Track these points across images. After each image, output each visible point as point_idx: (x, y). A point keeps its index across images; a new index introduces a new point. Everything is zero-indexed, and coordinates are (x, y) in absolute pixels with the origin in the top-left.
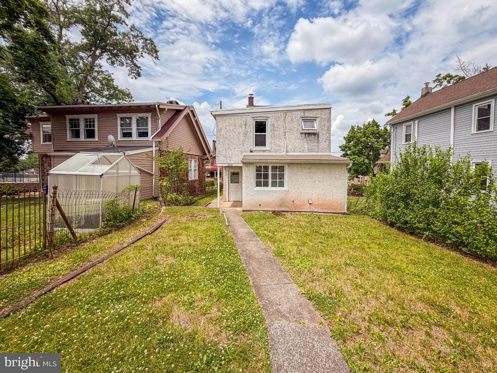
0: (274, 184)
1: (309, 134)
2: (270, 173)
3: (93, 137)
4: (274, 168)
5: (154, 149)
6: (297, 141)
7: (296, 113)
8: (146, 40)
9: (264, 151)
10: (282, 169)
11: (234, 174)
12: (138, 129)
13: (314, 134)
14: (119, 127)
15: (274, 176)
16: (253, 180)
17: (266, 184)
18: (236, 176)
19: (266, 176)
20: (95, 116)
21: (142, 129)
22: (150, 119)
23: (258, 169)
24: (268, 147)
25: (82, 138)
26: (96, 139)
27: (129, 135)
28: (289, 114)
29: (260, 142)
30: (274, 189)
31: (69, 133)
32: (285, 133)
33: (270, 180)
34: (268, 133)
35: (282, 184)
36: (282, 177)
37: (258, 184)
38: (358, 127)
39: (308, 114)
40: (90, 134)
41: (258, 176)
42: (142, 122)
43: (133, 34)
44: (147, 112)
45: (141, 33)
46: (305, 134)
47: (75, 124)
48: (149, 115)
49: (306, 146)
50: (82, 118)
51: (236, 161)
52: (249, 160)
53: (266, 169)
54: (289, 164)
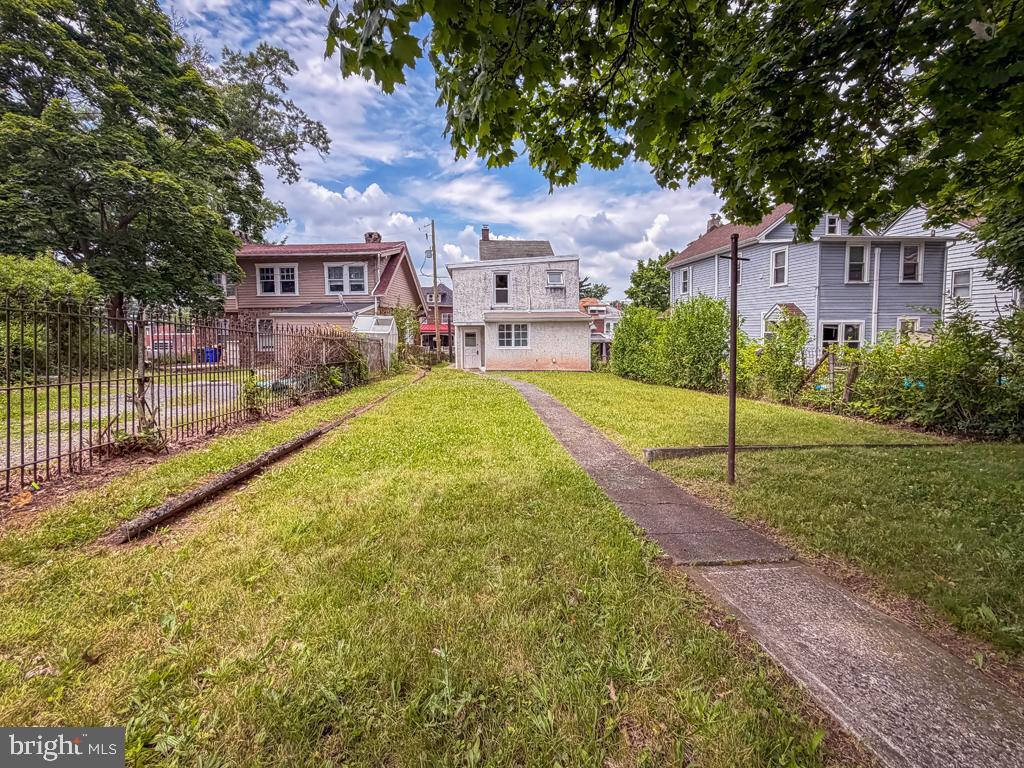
0: (517, 343)
1: (555, 289)
2: (513, 332)
3: (293, 290)
4: (517, 327)
5: (376, 305)
6: (543, 296)
7: (541, 265)
8: (310, 123)
9: (506, 308)
10: (524, 327)
11: (468, 335)
12: (351, 281)
13: (561, 289)
14: (327, 280)
15: (517, 335)
16: (496, 340)
17: (509, 343)
18: (472, 336)
19: (509, 335)
20: (295, 266)
21: (356, 281)
22: (366, 270)
23: (501, 327)
24: (510, 304)
25: (278, 291)
26: (297, 293)
27: (340, 288)
28: (533, 267)
29: (502, 297)
30: (517, 348)
31: (259, 287)
32: (529, 288)
33: (513, 339)
34: (510, 288)
35: (525, 343)
36: (525, 335)
37: (502, 343)
38: (650, 260)
39: (553, 267)
40: (288, 287)
41: (501, 335)
42: (357, 272)
43: (291, 114)
44: (363, 260)
45: (302, 112)
46: (551, 288)
47: (267, 274)
48: (365, 265)
49: (552, 302)
50: (277, 268)
51: (477, 319)
52: (491, 318)
53: (509, 327)
54: (532, 323)
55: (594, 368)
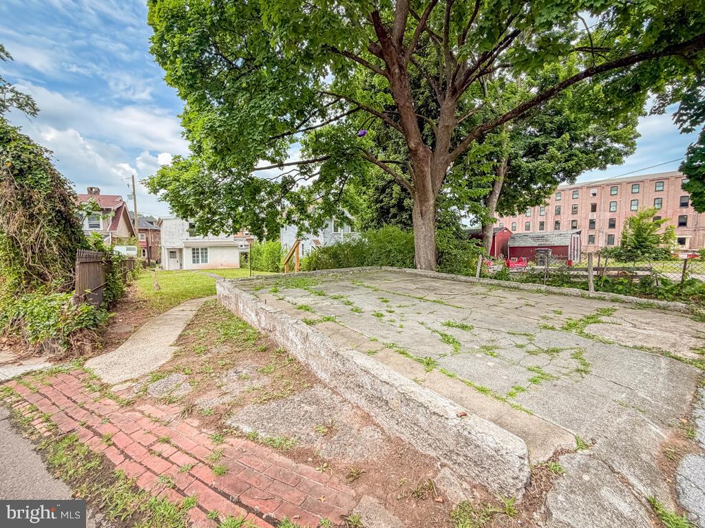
2: (200, 251)
4: (202, 249)
5: (110, 236)
9: (195, 239)
10: (206, 249)
11: (171, 252)
12: (89, 222)
15: (202, 253)
18: (174, 253)
19: (198, 253)
21: (93, 222)
22: (101, 216)
23: (194, 249)
36: (206, 253)
41: (193, 253)
48: (100, 213)
51: (178, 244)
52: (188, 245)
53: (198, 249)
54: (210, 247)
55: (241, 267)
